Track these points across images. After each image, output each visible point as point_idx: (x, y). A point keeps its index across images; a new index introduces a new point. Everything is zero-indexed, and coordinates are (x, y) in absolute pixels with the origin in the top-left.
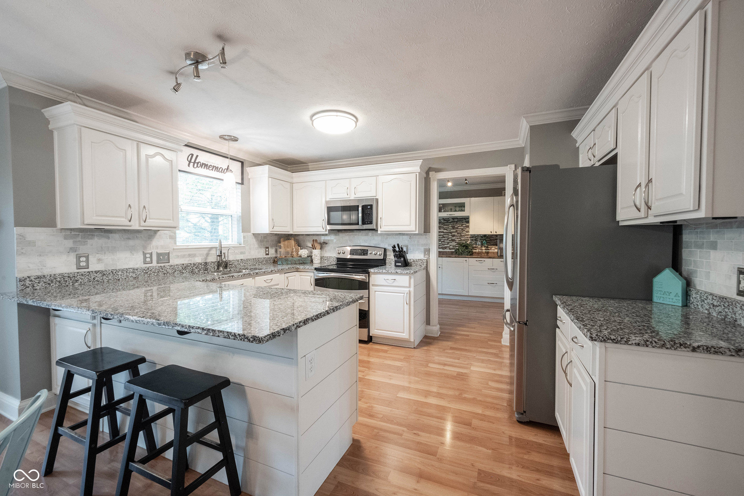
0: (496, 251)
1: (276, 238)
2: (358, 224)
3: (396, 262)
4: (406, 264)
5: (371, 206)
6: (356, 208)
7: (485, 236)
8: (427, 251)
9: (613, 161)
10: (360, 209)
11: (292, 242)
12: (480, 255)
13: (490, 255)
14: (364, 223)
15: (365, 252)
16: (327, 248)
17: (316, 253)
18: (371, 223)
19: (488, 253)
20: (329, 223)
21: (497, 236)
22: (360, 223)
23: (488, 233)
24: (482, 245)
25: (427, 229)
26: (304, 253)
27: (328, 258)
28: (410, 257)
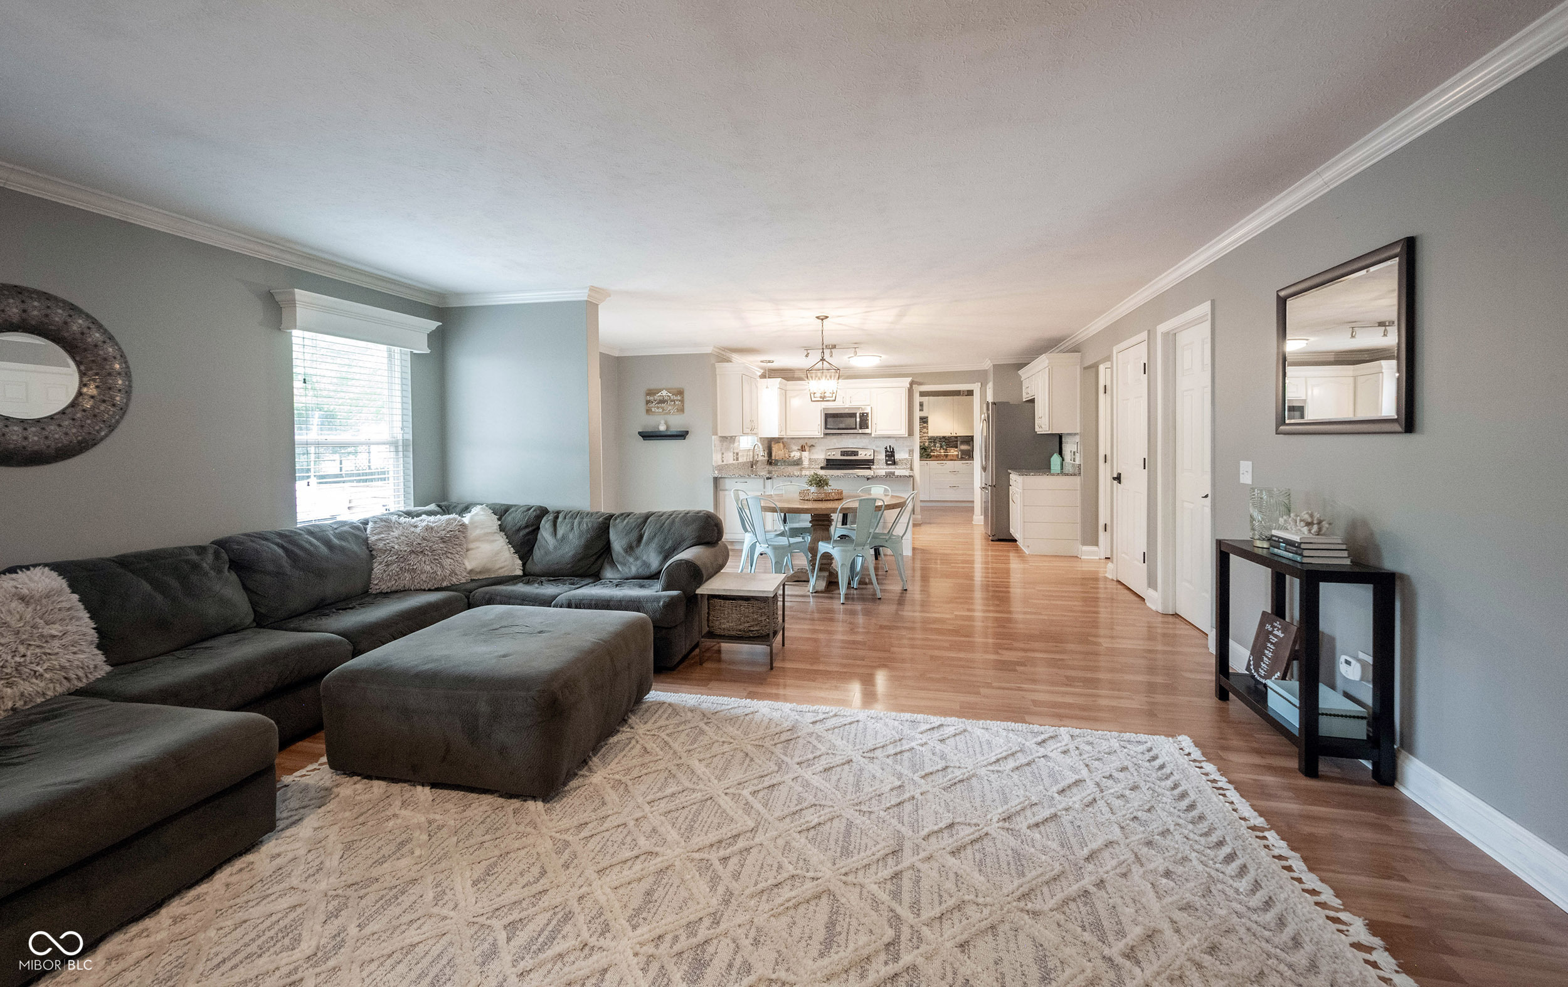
0: (956, 453)
1: (766, 442)
2: (856, 428)
3: (887, 461)
4: (894, 463)
5: (867, 414)
6: (853, 415)
7: (944, 437)
8: (911, 452)
9: (1032, 401)
10: (858, 415)
11: (781, 445)
12: (938, 458)
13: (949, 458)
14: (861, 428)
15: (855, 453)
16: (814, 450)
17: (805, 454)
18: (867, 428)
19: (947, 456)
20: (826, 428)
21: (956, 437)
22: (858, 426)
23: (948, 434)
24: (941, 447)
25: (911, 433)
26: (796, 455)
27: (815, 460)
28: (897, 457)
